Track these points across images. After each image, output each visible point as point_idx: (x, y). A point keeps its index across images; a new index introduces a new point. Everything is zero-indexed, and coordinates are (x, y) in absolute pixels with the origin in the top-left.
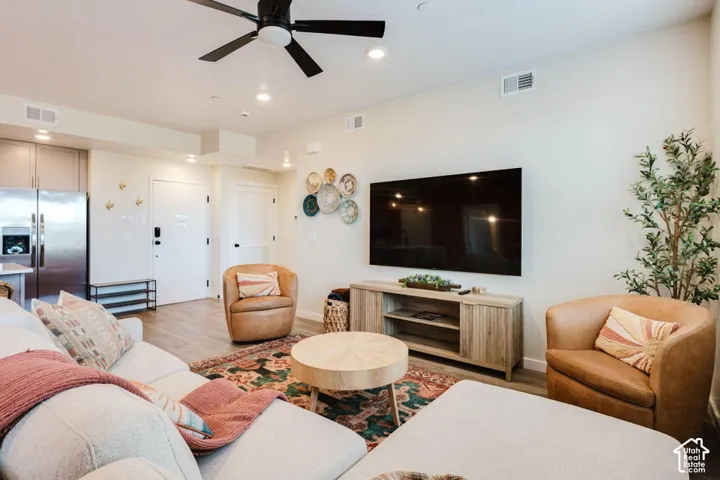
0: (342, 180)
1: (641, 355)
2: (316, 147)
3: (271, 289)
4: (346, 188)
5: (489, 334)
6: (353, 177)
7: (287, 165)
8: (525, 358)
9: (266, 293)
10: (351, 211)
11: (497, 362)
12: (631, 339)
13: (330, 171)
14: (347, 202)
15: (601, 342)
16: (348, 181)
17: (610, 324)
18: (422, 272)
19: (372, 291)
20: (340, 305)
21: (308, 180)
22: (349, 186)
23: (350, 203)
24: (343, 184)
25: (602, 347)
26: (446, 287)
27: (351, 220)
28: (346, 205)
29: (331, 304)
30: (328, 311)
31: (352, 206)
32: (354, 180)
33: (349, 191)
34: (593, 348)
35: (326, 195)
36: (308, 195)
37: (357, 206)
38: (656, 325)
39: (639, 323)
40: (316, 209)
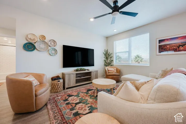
0: (50, 41)
1: (115, 72)
3: (37, 82)
4: (51, 44)
6: (54, 41)
10: (53, 52)
16: (52, 42)
17: (109, 70)
21: (27, 36)
27: (54, 55)
28: (52, 50)
29: (59, 81)
30: (58, 84)
31: (54, 50)
32: (55, 43)
33: (53, 45)
34: (109, 73)
35: (40, 45)
36: (27, 42)
37: (57, 51)
38: (115, 68)
39: (113, 69)
40: (33, 49)
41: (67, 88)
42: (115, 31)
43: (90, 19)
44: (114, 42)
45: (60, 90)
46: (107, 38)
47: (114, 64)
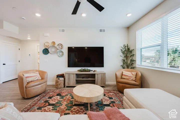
0: (58, 45)
1: (133, 78)
2: (48, 35)
3: (38, 77)
4: (59, 47)
5: (102, 79)
6: (62, 45)
7: (29, 39)
8: (106, 82)
9: (36, 79)
10: (61, 54)
11: (103, 84)
12: (130, 76)
13: (54, 43)
14: (60, 51)
15: (123, 77)
16: (60, 46)
17: (123, 74)
18: (84, 68)
19: (72, 74)
20: (62, 79)
21: (44, 44)
22: (60, 47)
23: (61, 51)
24: (58, 46)
25: (124, 78)
26: (90, 71)
27: (61, 56)
28: (59, 52)
29: (59, 79)
30: (58, 81)
31: (61, 52)
32: (62, 46)
33: (60, 48)
34: (122, 78)
35: (52, 49)
36: (45, 48)
37: (63, 52)
38: (133, 73)
39: (130, 73)
40: (48, 52)
41: (67, 87)
42: (129, 15)
43: (81, 14)
44: (137, 32)
45: (60, 87)
46: (128, 28)
47: (137, 66)
